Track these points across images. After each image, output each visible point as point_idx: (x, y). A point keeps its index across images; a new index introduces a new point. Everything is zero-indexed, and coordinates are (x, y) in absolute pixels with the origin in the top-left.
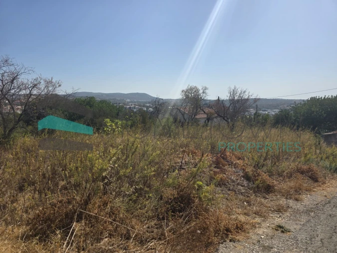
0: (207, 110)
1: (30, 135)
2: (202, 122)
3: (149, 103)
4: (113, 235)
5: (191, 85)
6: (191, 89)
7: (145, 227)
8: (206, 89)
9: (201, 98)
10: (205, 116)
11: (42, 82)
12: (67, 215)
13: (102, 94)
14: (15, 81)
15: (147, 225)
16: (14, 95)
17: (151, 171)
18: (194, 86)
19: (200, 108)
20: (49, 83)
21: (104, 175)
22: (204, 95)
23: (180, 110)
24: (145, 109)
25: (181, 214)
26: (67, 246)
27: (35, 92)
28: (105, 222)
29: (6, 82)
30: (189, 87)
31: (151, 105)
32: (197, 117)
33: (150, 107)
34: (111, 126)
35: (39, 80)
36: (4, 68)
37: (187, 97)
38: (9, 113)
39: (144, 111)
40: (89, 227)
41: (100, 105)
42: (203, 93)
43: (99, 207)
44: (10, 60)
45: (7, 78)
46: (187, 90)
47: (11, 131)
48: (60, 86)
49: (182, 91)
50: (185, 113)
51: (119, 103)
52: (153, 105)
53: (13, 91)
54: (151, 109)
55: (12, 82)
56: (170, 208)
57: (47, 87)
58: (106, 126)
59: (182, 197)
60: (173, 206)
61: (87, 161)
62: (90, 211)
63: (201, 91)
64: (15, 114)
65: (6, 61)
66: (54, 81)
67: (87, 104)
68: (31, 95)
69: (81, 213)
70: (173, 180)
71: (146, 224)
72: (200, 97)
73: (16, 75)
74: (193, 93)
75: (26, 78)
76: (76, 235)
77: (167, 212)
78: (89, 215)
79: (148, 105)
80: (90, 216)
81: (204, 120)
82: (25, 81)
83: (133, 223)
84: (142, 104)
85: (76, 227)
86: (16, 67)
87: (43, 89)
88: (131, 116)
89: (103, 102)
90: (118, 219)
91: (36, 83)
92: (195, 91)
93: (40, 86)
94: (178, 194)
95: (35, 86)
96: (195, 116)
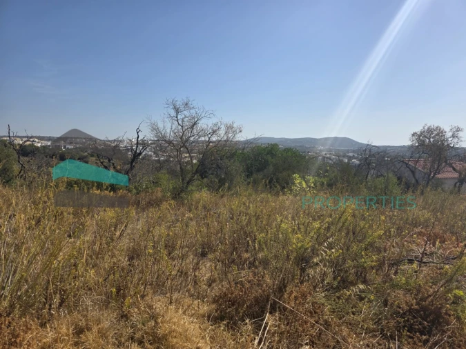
0: (458, 166)
1: (206, 189)
2: (448, 186)
3: (354, 151)
4: (316, 344)
5: (429, 125)
6: (430, 131)
7: (361, 343)
8: (458, 130)
9: (448, 145)
10: (456, 175)
11: (223, 127)
12: (257, 300)
13: (287, 140)
14: (195, 127)
15: (366, 342)
16: (193, 142)
17: (371, 260)
18: (436, 125)
19: (446, 162)
20: (229, 128)
21: (315, 260)
22: (455, 140)
23: (407, 164)
24: (346, 161)
25: (424, 337)
26: (259, 343)
27: (214, 139)
28: (306, 322)
29: (186, 128)
30: (426, 128)
31: (356, 155)
32: (439, 176)
33: (353, 157)
34: (300, 183)
35: (219, 125)
36: (185, 112)
37: (422, 143)
38: (187, 163)
39: (345, 163)
40: (284, 324)
41: (285, 155)
42: (453, 136)
43: (296, 298)
44: (190, 103)
45: (187, 124)
46: (422, 133)
47: (188, 183)
48: (241, 131)
49: (413, 135)
50: (416, 168)
51: (309, 152)
52: (358, 154)
53: (192, 139)
54: (356, 162)
55: (192, 127)
56: (402, 324)
57: (227, 133)
58: (294, 183)
59: (424, 309)
60: (408, 321)
61: (280, 233)
62: (284, 302)
63: (449, 135)
64: (192, 165)
65: (187, 104)
66: (235, 125)
67: (268, 154)
68: (209, 142)
69: (275, 302)
70: (407, 278)
71: (364, 339)
72: (446, 144)
73: (196, 120)
74: (434, 137)
75: (205, 124)
76: (268, 331)
77: (399, 328)
78: (284, 307)
79: (351, 154)
80: (285, 309)
81: (453, 182)
82: (205, 126)
83: (344, 333)
84: (341, 154)
85: (269, 320)
86: (197, 110)
87: (222, 135)
88: (327, 171)
89: (288, 150)
90: (321, 321)
91: (215, 128)
92: (438, 134)
93: (221, 132)
94: (418, 304)
95: (214, 132)
96: (435, 174)
